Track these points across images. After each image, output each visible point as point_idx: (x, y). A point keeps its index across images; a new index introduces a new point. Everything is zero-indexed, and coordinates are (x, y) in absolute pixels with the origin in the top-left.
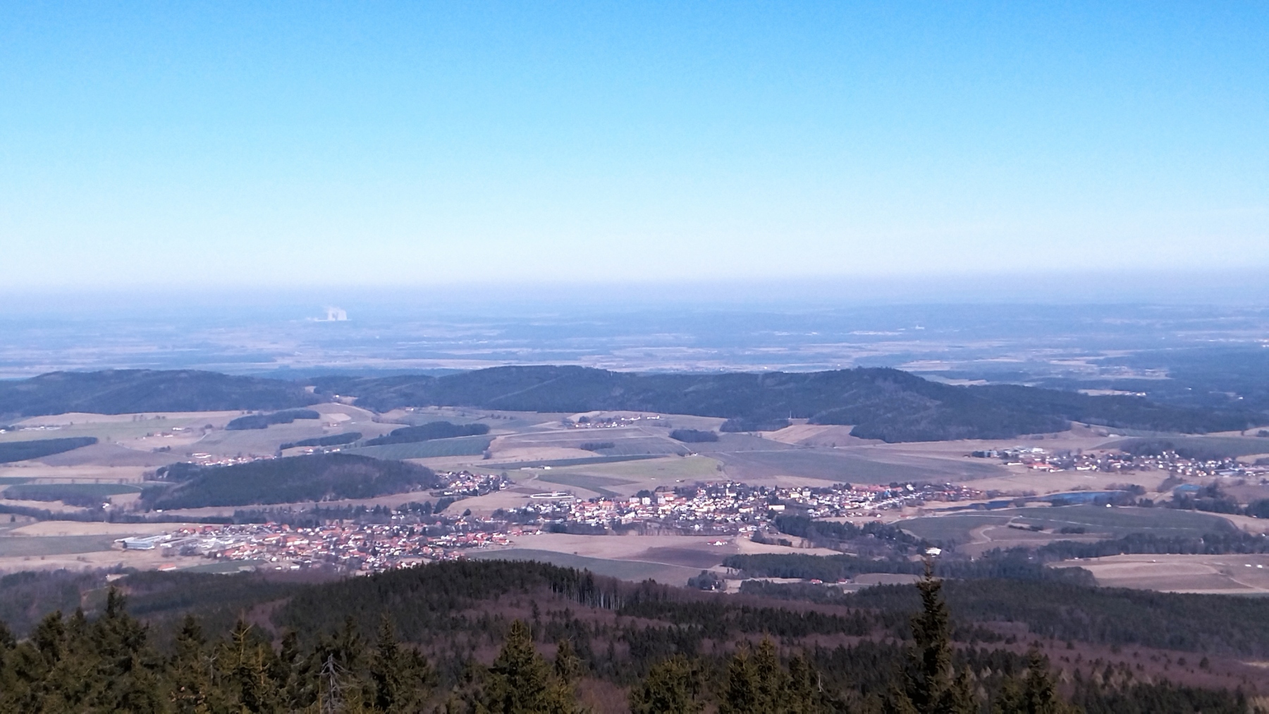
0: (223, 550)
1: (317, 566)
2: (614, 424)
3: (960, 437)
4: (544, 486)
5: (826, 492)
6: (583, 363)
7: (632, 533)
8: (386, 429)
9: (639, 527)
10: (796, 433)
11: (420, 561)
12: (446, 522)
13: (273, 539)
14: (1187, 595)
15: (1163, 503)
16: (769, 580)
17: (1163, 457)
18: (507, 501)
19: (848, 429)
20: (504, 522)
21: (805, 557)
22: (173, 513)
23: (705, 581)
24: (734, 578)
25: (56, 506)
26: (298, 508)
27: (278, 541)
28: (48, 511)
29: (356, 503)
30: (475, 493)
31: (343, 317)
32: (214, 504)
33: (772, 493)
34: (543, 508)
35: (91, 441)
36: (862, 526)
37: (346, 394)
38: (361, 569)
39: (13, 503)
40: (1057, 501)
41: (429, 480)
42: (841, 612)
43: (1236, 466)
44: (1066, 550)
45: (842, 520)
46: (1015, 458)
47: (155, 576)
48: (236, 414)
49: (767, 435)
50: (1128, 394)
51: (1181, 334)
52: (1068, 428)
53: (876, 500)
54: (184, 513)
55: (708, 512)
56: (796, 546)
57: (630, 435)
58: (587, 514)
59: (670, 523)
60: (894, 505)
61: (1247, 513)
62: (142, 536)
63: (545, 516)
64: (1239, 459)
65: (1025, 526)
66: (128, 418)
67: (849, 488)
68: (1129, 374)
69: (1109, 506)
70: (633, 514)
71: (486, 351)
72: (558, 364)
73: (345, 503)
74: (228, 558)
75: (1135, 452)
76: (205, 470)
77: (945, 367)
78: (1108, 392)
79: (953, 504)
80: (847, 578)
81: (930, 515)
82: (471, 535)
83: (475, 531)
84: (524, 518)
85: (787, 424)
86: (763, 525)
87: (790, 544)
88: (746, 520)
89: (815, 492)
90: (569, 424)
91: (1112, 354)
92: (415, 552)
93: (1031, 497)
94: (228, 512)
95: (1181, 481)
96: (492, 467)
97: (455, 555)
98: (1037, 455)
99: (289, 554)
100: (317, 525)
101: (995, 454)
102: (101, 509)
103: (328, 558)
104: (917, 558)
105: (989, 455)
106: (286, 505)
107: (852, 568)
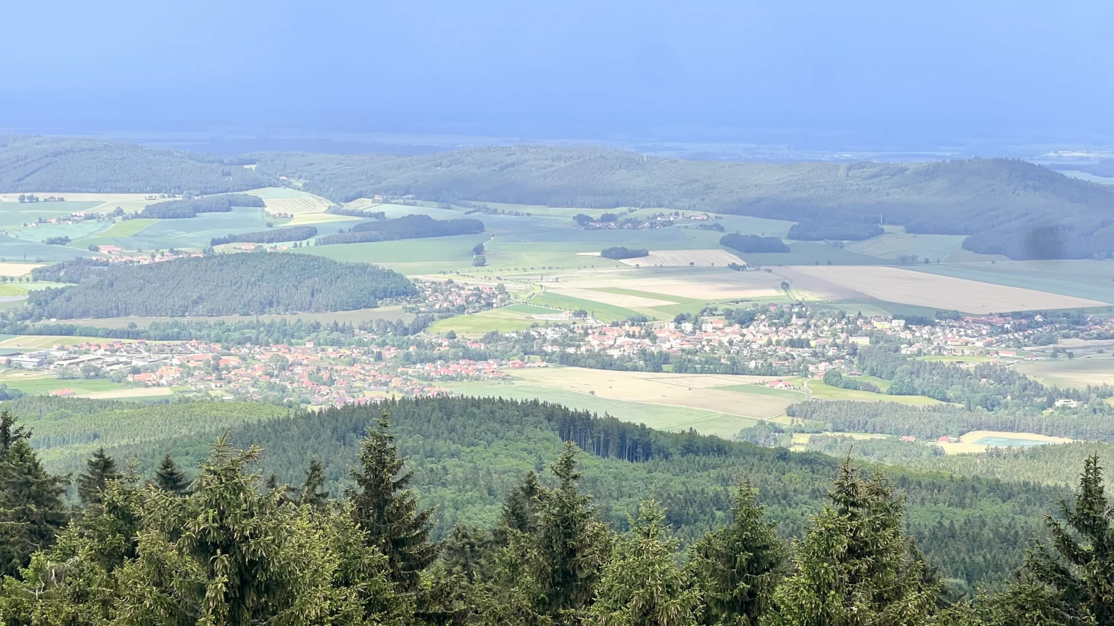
0: (137, 371)
1: (257, 396)
5: (923, 323)
8: (348, 223)
10: (890, 245)
11: (390, 396)
12: (424, 347)
18: (504, 322)
19: (959, 241)
20: (500, 349)
21: (894, 407)
22: (72, 323)
24: (800, 431)
26: (230, 322)
30: (461, 309)
33: (854, 322)
34: (550, 333)
36: (971, 369)
37: (295, 176)
45: (945, 360)
53: (992, 335)
54: (85, 324)
55: (768, 344)
56: (885, 392)
58: (608, 343)
60: (1017, 342)
62: (30, 352)
63: (553, 343)
67: (956, 318)
76: (113, 269)
82: (455, 366)
83: (461, 360)
84: (527, 347)
86: (839, 363)
87: (876, 391)
88: (818, 356)
92: (382, 385)
94: (143, 324)
99: (219, 381)
100: (258, 343)
103: (270, 388)
104: (1044, 413)
106: (215, 319)
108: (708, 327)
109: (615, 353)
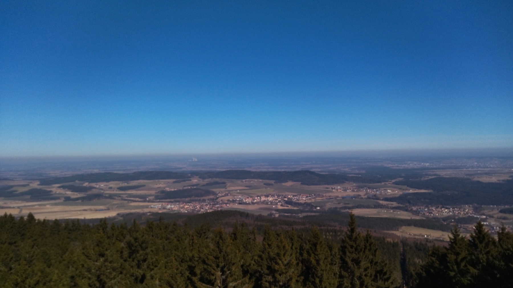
0: (171, 208)
1: (191, 211)
2: (252, 182)
3: (323, 184)
4: (238, 195)
5: (296, 196)
6: (246, 169)
7: (256, 205)
8: (205, 183)
9: (257, 203)
10: (289, 184)
11: (212, 210)
12: (217, 202)
13: (182, 206)
14: (371, 217)
15: (365, 198)
16: (284, 214)
17: (365, 189)
18: (230, 198)
19: (300, 183)
20: (229, 202)
21: (291, 210)
22: (161, 200)
23: (271, 215)
24: (277, 214)
25: (137, 199)
26: (187, 199)
27: (183, 206)
28: (135, 200)
29: (199, 198)
30: (223, 196)
31: (196, 160)
32: (170, 198)
33: (285, 196)
34: (237, 199)
35: (144, 186)
36: (303, 203)
37: (197, 176)
38: (200, 212)
39: (128, 198)
40: (343, 198)
41: (214, 194)
42: (300, 221)
43: (380, 190)
44: (345, 208)
45: (299, 202)
46: (334, 189)
47: (157, 214)
48: (174, 180)
49: (283, 184)
50: (357, 176)
51: (368, 163)
52: (345, 183)
53: (306, 197)
54: (163, 200)
55: (271, 200)
56: (290, 207)
57: (255, 184)
58: (247, 200)
59: (263, 202)
60: (310, 199)
61: (382, 200)
62: (154, 205)
63: (238, 201)
64: (381, 189)
65: (337, 203)
66: (152, 181)
67: (300, 195)
68: (357, 172)
69: (354, 199)
70: (256, 201)
71: (225, 167)
72: (240, 169)
73: (196, 198)
74: (172, 210)
75: (359, 188)
76: (168, 192)
77: (320, 170)
78: (353, 175)
79: (322, 198)
80: (300, 214)
81: (317, 201)
82: (222, 205)
83: (223, 204)
84: (234, 201)
85: (287, 182)
86: (283, 203)
87: (288, 207)
88: (279, 202)
89: (294, 196)
90: (243, 182)
91: (354, 167)
92: (211, 209)
93: (338, 197)
94: (172, 200)
95: (368, 193)
96: (226, 191)
97: (219, 209)
98: (339, 188)
99: (185, 209)
100: (191, 203)
101: (330, 188)
102: (146, 200)
103: (193, 210)
104: (315, 210)
105: (329, 188)
106: (184, 199)
107: (301, 212)
108: (262, 198)
109: (248, 202)
